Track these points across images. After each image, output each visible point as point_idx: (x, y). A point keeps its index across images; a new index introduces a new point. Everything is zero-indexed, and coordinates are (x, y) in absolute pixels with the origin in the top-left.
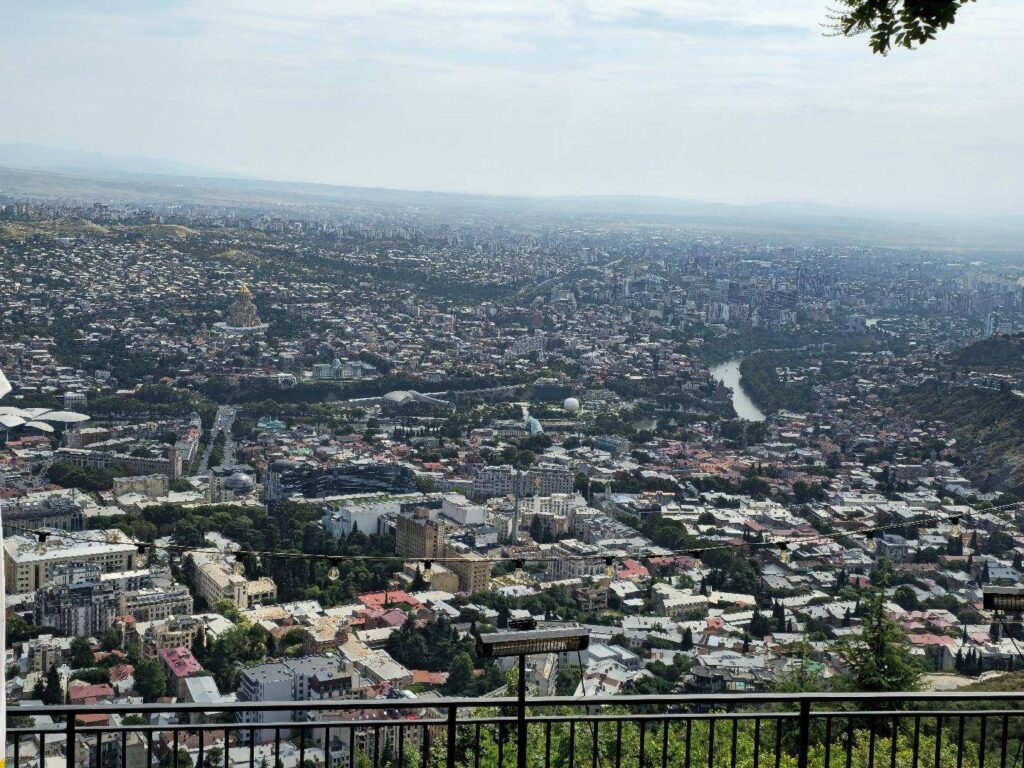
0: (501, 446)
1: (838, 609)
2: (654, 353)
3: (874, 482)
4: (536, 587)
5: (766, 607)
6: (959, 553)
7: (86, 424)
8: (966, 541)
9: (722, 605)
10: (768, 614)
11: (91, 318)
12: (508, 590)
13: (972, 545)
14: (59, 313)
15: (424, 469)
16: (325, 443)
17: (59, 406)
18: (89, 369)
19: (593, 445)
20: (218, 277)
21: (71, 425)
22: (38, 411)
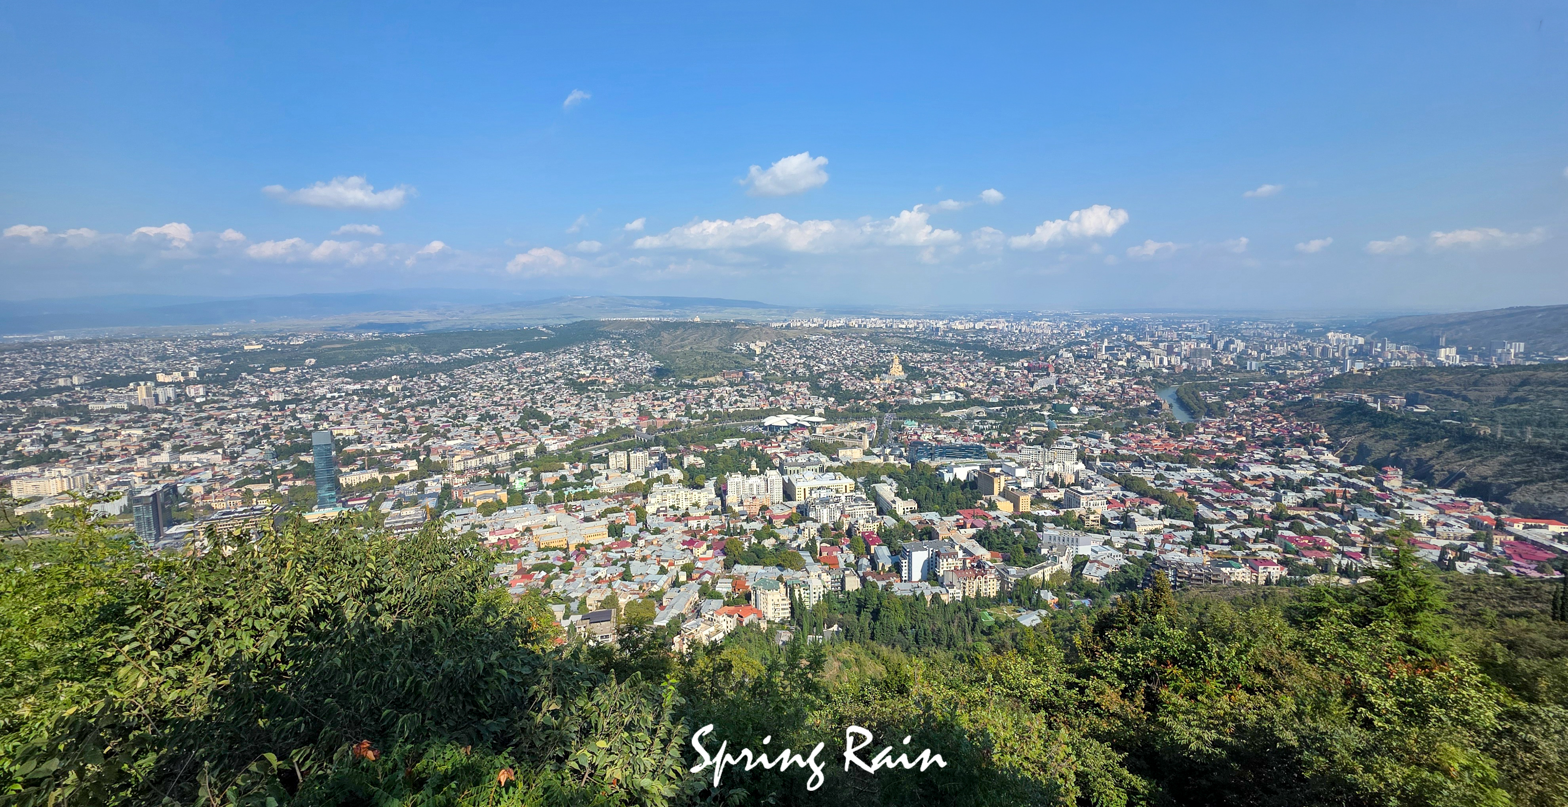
0: (1033, 437)
1: (1250, 532)
2: (1121, 385)
3: (1270, 458)
4: (1058, 512)
5: (1203, 529)
6: (1335, 502)
7: (824, 423)
8: (1339, 494)
9: (1171, 526)
10: (1203, 533)
11: (824, 373)
12: (1041, 513)
13: (1344, 497)
14: (811, 372)
15: (991, 447)
16: (938, 433)
17: (812, 414)
18: (825, 397)
19: (1087, 436)
20: (882, 351)
21: (818, 423)
22: (803, 417)
